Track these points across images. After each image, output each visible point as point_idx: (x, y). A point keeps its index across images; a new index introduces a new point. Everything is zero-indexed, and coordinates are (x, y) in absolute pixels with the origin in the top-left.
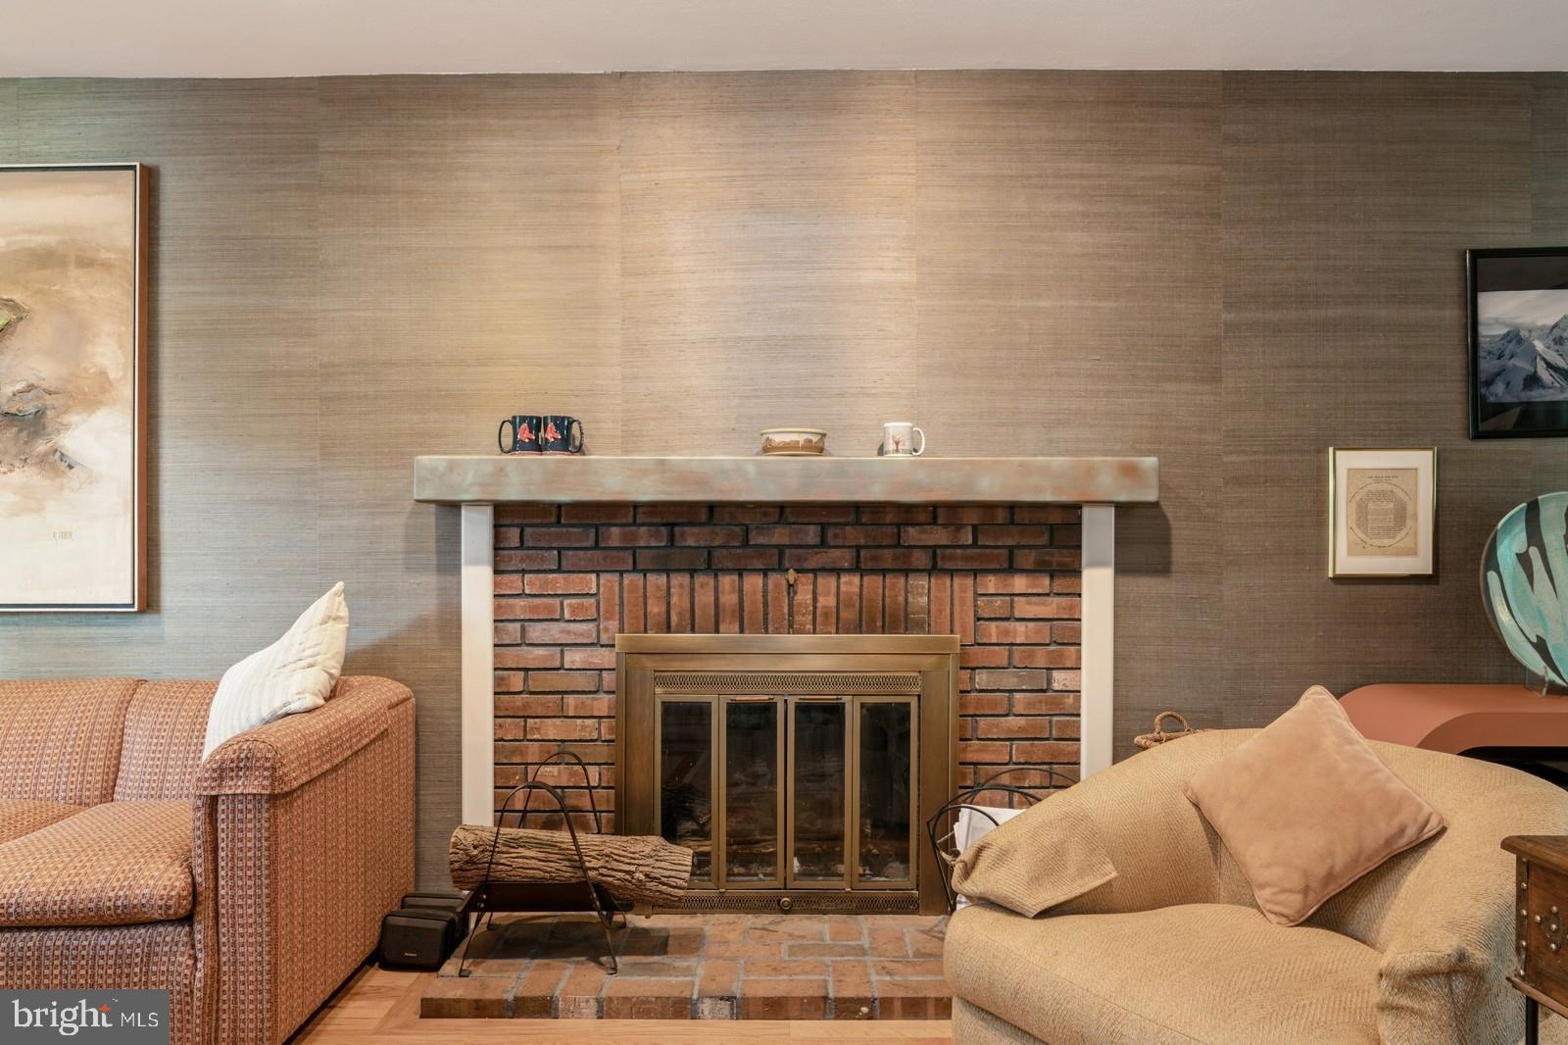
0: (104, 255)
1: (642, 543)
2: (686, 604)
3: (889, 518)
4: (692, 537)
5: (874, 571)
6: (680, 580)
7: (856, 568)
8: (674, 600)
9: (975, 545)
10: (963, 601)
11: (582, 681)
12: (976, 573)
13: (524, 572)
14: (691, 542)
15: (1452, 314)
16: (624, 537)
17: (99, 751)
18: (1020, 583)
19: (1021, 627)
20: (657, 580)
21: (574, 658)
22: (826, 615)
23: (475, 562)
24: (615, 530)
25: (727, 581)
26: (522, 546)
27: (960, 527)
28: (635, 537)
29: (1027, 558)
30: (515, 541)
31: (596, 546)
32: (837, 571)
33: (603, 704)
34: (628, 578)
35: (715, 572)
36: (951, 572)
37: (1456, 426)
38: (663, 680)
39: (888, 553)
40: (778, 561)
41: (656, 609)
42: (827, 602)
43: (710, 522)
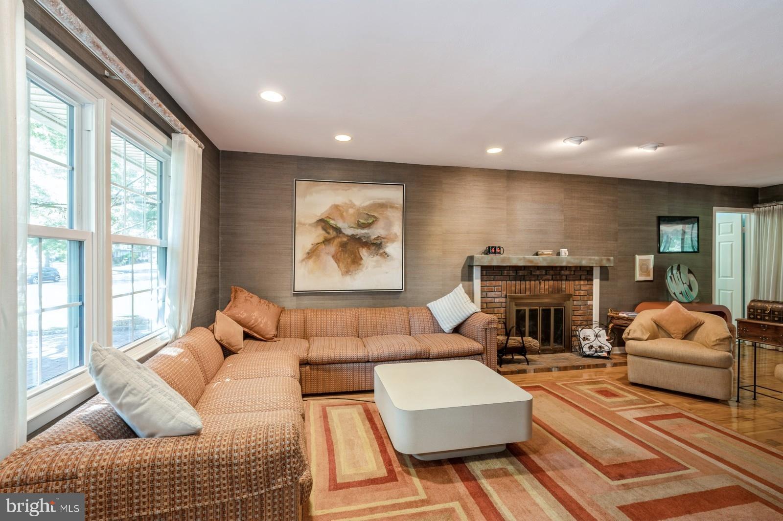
0: (396, 205)
1: (511, 274)
2: (519, 287)
3: (558, 269)
4: (521, 273)
5: (555, 280)
6: (518, 282)
7: (552, 280)
8: (517, 287)
9: (574, 275)
10: (572, 286)
11: (498, 305)
12: (574, 280)
13: (486, 281)
14: (520, 274)
15: (655, 228)
16: (507, 273)
17: (407, 324)
18: (582, 283)
19: (582, 292)
20: (514, 282)
21: (497, 300)
22: (546, 290)
23: (476, 279)
24: (505, 271)
25: (528, 282)
26: (486, 275)
27: (571, 271)
29: (583, 277)
30: (485, 274)
31: (501, 275)
32: (549, 280)
33: (502, 310)
34: (508, 282)
35: (525, 280)
36: (569, 280)
37: (656, 250)
38: (516, 305)
39: (558, 276)
40: (538, 278)
41: (513, 289)
42: (547, 287)
43: (524, 270)
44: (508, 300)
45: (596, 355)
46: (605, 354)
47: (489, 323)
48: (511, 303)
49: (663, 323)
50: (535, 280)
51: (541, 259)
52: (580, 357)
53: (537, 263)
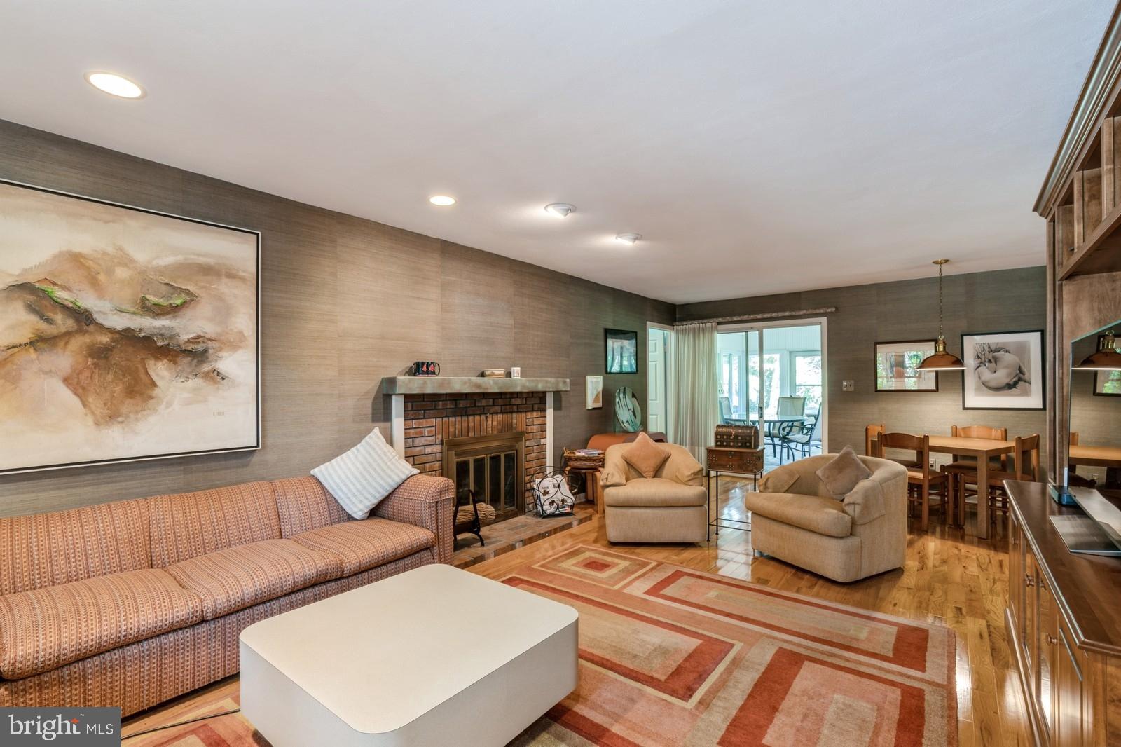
1: (448, 407)
2: (460, 426)
3: (508, 396)
4: (462, 404)
5: (505, 413)
6: (458, 419)
7: (502, 412)
8: (457, 426)
9: (526, 404)
10: (523, 420)
11: (431, 458)
12: (526, 412)
13: (413, 419)
14: (461, 406)
15: (602, 343)
16: (443, 405)
18: (535, 414)
19: (535, 427)
20: (452, 419)
21: (428, 450)
22: (495, 427)
23: (397, 417)
24: (441, 403)
25: (471, 418)
26: (412, 410)
27: (523, 398)
28: (447, 405)
29: (536, 407)
30: (410, 408)
31: (435, 409)
32: (497, 413)
34: (444, 419)
35: (468, 415)
36: (521, 412)
37: (604, 371)
38: (457, 455)
39: (508, 407)
40: (484, 411)
41: (452, 430)
42: (495, 423)
43: (466, 399)
44: (445, 447)
45: (558, 512)
46: (567, 509)
47: (441, 491)
48: (450, 452)
49: (634, 460)
50: (480, 415)
51: (491, 382)
52: (540, 520)
53: (487, 389)
